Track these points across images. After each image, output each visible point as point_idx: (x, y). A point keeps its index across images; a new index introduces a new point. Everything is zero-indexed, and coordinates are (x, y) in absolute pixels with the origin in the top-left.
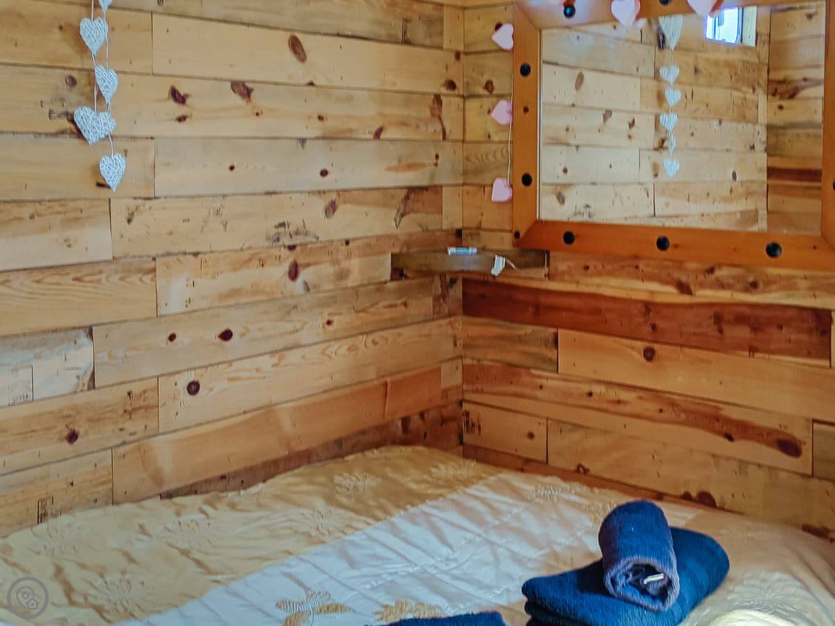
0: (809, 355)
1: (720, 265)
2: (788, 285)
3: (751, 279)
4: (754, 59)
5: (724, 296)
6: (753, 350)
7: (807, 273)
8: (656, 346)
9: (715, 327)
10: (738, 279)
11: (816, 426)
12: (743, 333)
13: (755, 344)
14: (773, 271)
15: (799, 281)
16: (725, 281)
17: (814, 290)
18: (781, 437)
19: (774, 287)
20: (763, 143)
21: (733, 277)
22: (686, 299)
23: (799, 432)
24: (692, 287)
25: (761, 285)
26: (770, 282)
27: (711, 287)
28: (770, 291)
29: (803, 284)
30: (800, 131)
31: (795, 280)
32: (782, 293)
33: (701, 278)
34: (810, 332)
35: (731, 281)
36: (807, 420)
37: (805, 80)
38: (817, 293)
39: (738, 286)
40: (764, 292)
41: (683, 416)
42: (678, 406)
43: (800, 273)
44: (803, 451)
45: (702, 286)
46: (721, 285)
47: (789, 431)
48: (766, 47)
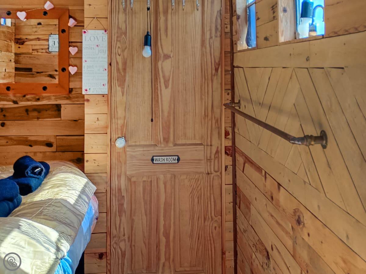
0: (55, 117)
1: (27, 94)
2: (49, 98)
3: (37, 97)
4: (11, 31)
5: (29, 103)
6: (38, 118)
7: (54, 94)
8: (5, 122)
9: (26, 113)
10: (33, 98)
11: (57, 137)
12: (35, 114)
13: (38, 117)
14: (44, 95)
15: (52, 97)
16: (29, 99)
17: (56, 99)
18: (47, 142)
19: (44, 99)
20: (13, 59)
21: (32, 98)
22: (16, 106)
23: (52, 140)
24: (18, 102)
25: (41, 99)
26: (43, 98)
27: (25, 101)
28: (44, 101)
29: (53, 98)
30: (25, 55)
31: (50, 97)
32: (47, 101)
33: (21, 98)
34: (55, 111)
35: (31, 99)
36: (54, 136)
37: (26, 39)
38: (57, 100)
39: (33, 100)
40: (42, 101)
41: (15, 142)
42: (13, 139)
43: (52, 95)
44: (54, 145)
45: (21, 101)
46: (28, 100)
47: (49, 140)
48: (14, 27)
